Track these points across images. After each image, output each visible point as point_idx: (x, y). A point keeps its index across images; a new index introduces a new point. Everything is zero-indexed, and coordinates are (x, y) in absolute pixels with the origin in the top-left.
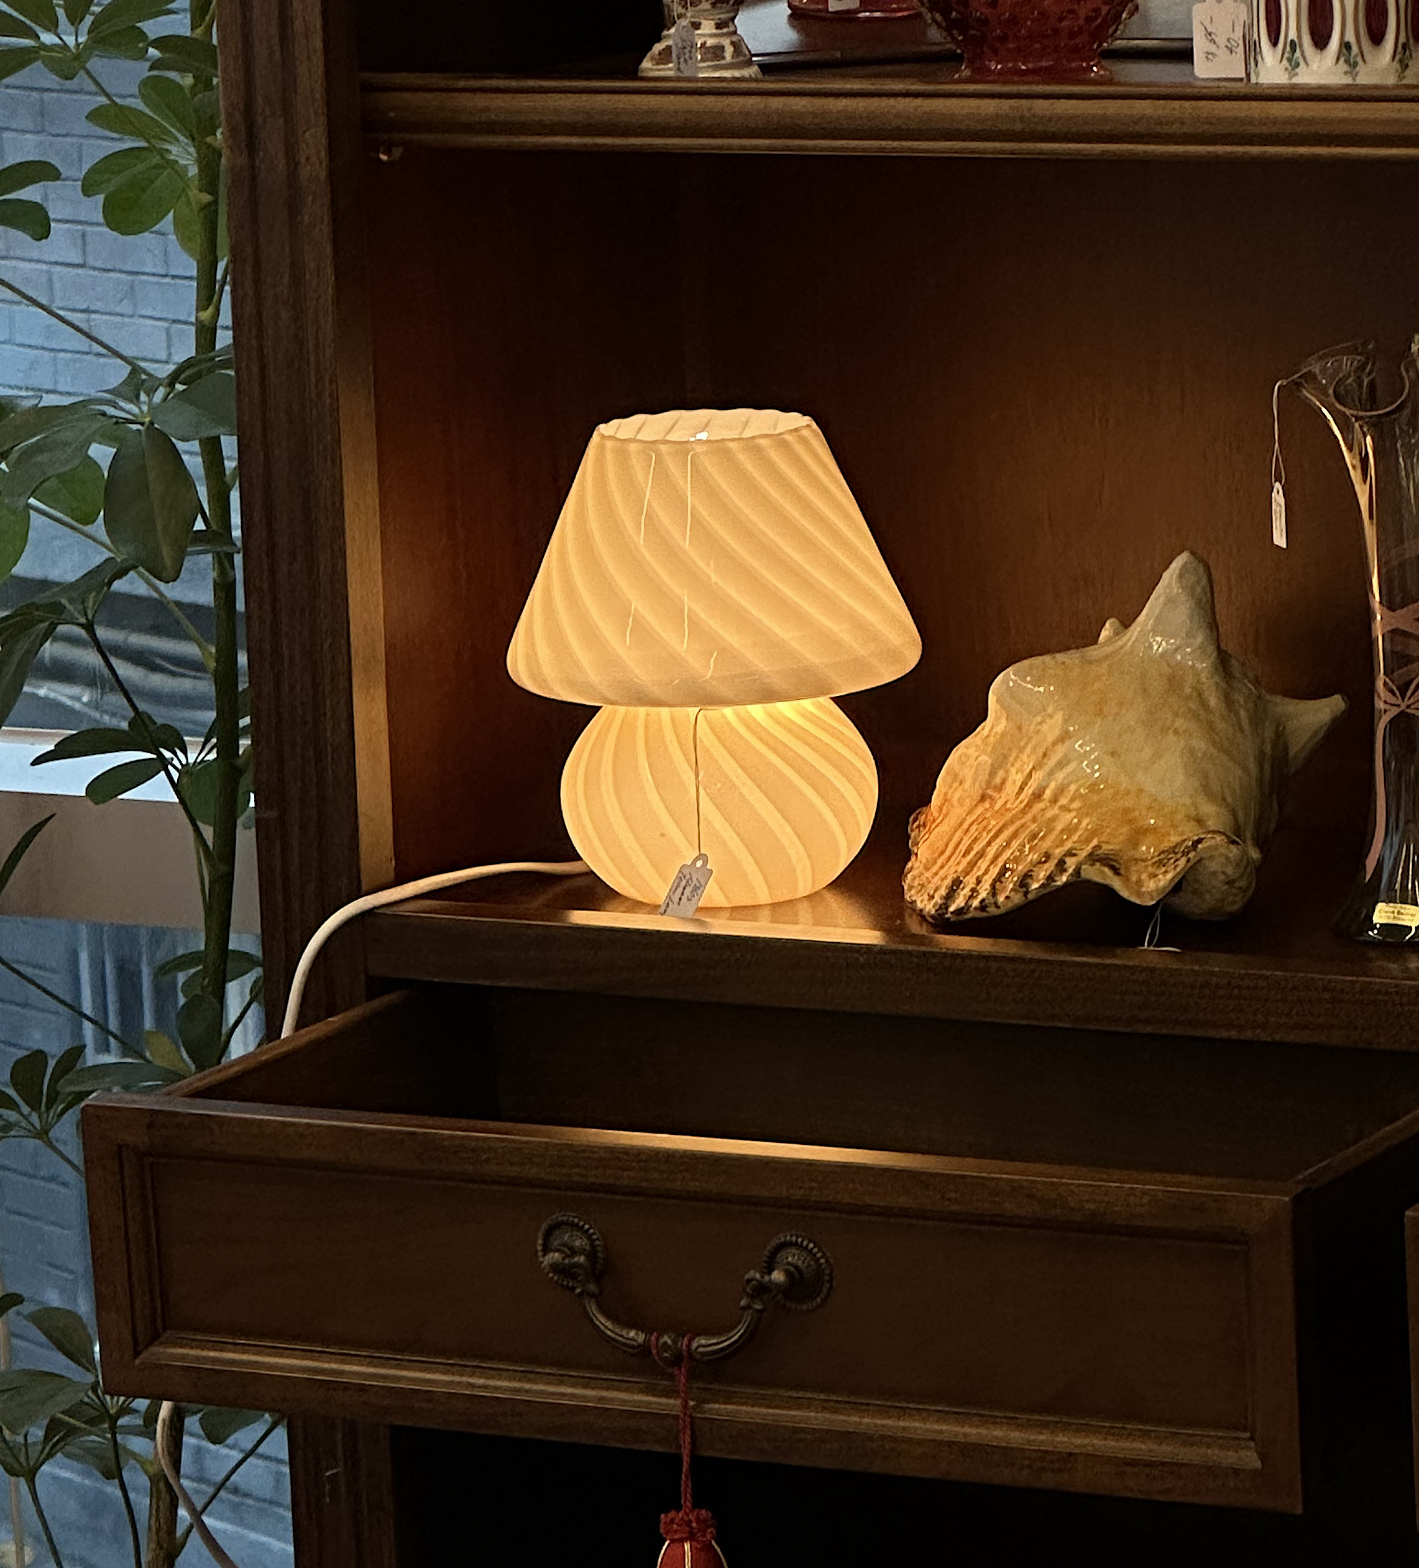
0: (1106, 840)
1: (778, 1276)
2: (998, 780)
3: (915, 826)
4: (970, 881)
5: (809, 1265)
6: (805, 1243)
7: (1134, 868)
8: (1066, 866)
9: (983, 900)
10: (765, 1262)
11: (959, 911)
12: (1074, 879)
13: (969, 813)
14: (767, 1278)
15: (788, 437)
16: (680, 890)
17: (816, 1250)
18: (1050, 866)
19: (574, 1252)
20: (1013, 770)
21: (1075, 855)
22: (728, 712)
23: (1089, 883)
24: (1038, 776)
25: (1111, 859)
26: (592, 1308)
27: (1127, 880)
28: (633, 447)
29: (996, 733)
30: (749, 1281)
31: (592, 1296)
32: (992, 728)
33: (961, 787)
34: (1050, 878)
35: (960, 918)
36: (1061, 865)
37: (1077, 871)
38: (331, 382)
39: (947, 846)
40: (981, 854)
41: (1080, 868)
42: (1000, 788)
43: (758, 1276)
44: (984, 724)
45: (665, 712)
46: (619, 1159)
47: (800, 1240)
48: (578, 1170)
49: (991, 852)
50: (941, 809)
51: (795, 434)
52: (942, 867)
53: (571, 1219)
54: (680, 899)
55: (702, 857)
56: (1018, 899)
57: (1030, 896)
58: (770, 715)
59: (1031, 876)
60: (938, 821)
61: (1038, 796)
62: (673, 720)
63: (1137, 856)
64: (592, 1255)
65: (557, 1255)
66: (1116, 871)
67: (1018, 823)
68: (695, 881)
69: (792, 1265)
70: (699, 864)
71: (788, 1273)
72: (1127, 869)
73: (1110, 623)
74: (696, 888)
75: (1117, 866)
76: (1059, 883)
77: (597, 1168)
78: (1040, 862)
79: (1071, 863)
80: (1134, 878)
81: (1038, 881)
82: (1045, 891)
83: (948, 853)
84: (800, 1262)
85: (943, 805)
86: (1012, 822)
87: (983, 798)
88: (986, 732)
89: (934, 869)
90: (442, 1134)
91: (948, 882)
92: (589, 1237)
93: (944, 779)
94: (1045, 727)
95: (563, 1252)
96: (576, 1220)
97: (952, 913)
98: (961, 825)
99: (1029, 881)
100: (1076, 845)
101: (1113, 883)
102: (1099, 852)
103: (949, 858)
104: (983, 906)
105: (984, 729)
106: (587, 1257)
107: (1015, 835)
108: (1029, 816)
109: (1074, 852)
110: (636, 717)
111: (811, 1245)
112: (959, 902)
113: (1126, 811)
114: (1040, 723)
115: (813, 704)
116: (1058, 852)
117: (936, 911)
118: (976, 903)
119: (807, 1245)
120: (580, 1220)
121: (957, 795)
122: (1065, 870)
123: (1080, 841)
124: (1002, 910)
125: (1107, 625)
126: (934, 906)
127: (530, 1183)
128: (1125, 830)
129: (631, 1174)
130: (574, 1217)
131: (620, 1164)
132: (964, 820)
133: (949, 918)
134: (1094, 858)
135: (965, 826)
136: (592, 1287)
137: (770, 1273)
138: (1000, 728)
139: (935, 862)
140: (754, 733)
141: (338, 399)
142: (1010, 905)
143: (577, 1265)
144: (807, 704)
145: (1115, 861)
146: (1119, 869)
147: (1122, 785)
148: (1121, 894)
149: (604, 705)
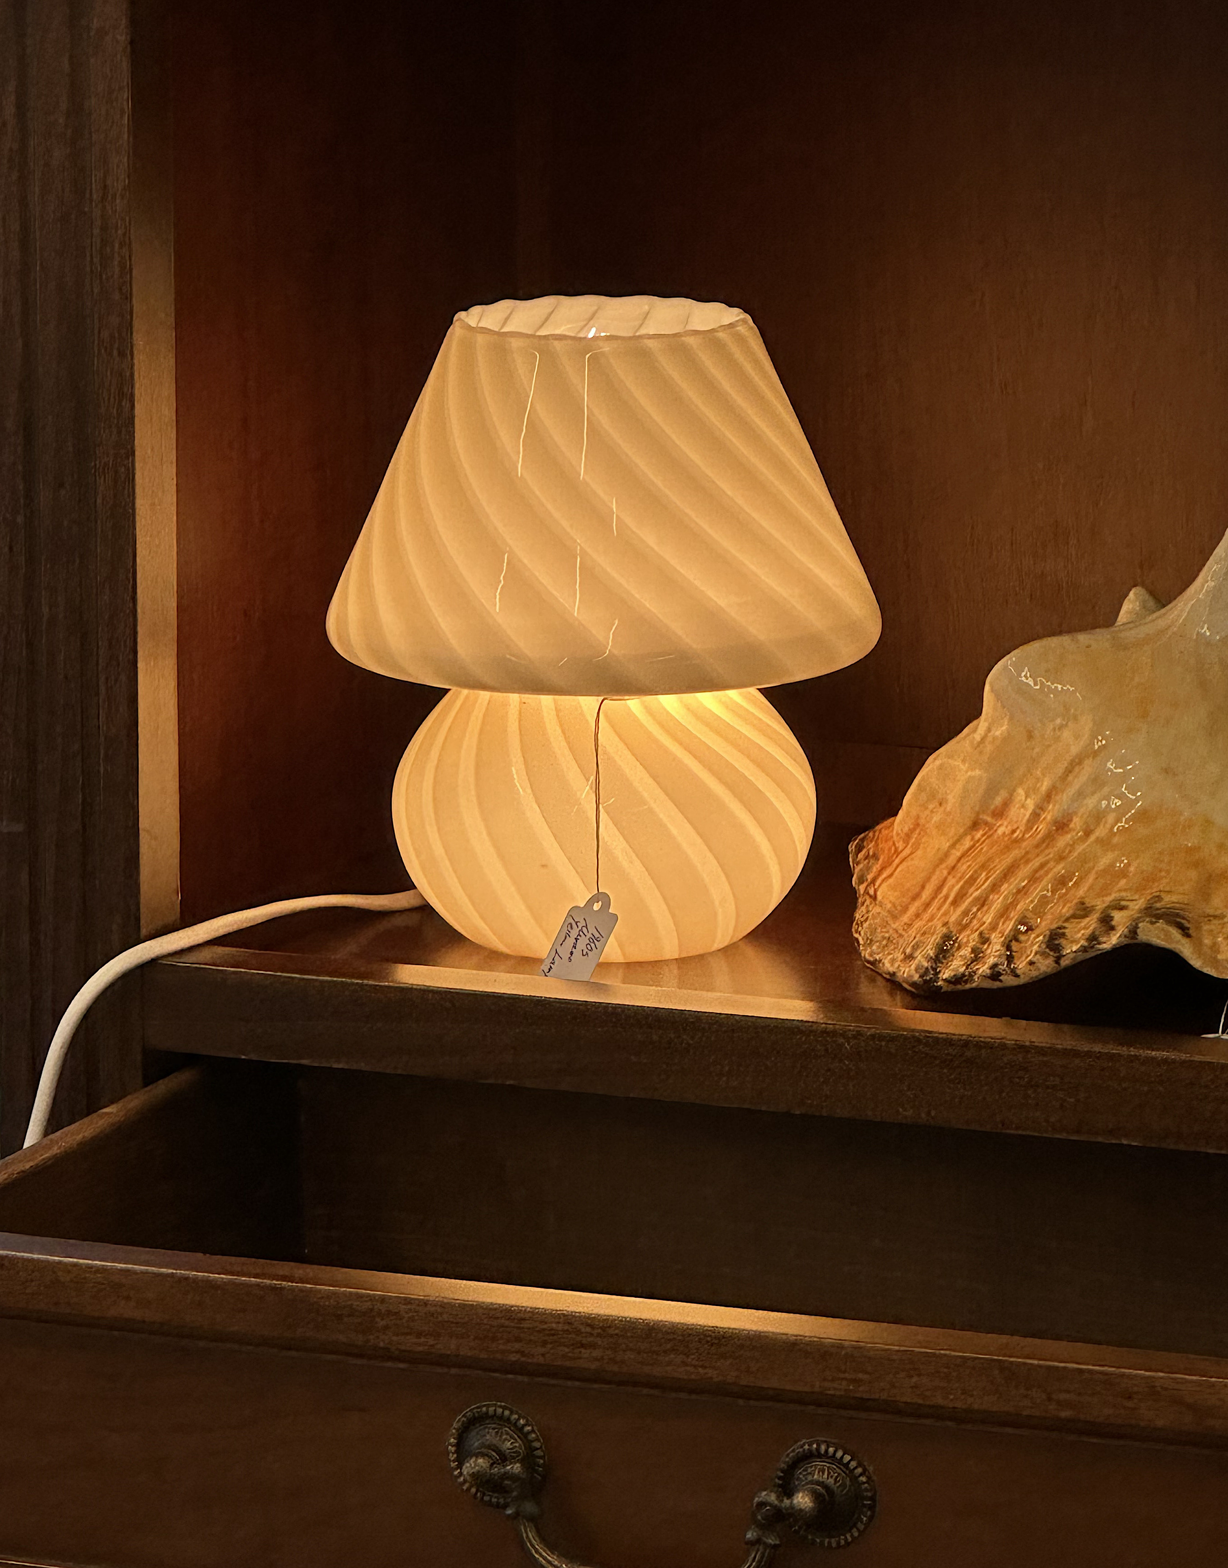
0: (1168, 889)
1: (802, 1500)
2: (998, 801)
3: (861, 856)
4: (968, 939)
5: (843, 1485)
6: (839, 1454)
7: (1206, 927)
8: (1113, 923)
9: (995, 966)
10: (779, 1478)
11: (957, 980)
12: (1126, 941)
13: (953, 846)
14: (787, 1502)
15: (721, 335)
16: (570, 941)
17: (853, 1464)
18: (1091, 923)
19: (504, 1458)
20: (1021, 792)
21: (1122, 908)
22: (634, 704)
23: (1148, 947)
24: (1064, 799)
25: (1177, 915)
26: (530, 1535)
27: (1198, 946)
28: (515, 343)
29: (995, 738)
30: (762, 1504)
31: (532, 1519)
32: (989, 730)
33: (942, 809)
34: (1093, 938)
35: (959, 987)
36: (1106, 922)
37: (1133, 931)
38: (121, 245)
39: (923, 887)
40: (982, 902)
41: (1136, 927)
42: (1000, 813)
43: (773, 1498)
44: (975, 723)
45: (546, 700)
46: (578, 1332)
47: (831, 1450)
48: (517, 1346)
49: (997, 902)
50: (908, 836)
51: (729, 331)
52: (918, 916)
53: (500, 1411)
54: (572, 953)
55: (601, 897)
56: (1046, 965)
57: (1065, 962)
58: (688, 708)
59: (1064, 934)
60: (904, 854)
61: (1061, 826)
62: (558, 710)
63: (1211, 912)
64: (528, 1460)
65: (480, 1461)
66: (1185, 932)
67: (1036, 863)
68: (592, 930)
69: (818, 1483)
70: (596, 907)
71: (817, 1497)
72: (1198, 928)
73: (1135, 594)
74: (594, 939)
75: (1187, 925)
76: (1104, 946)
77: (544, 1343)
78: (1074, 916)
79: (1119, 918)
80: (1207, 941)
81: (1075, 942)
82: (1088, 955)
83: (926, 895)
84: (831, 1481)
85: (912, 831)
86: (1025, 859)
87: (975, 825)
88: (977, 737)
89: (905, 918)
90: (320, 1290)
91: (934, 940)
92: (524, 1436)
93: (916, 796)
94: (1066, 734)
95: (490, 1457)
96: (507, 1413)
97: (945, 980)
98: (942, 860)
99: (1063, 942)
100: (1124, 894)
101: (1182, 949)
102: (1158, 905)
103: (927, 905)
104: (995, 975)
105: (977, 730)
106: (521, 1461)
107: (1033, 879)
108: (1052, 852)
109: (1123, 903)
110: (505, 704)
111: (847, 1458)
112: (955, 966)
113: (1190, 851)
114: (1061, 727)
115: (741, 694)
116: (1100, 904)
117: (920, 977)
118: (983, 969)
119: (842, 1457)
120: (512, 1413)
121: (936, 818)
122: (1113, 928)
123: (1130, 889)
124: (1022, 981)
125: (1131, 595)
126: (916, 970)
127: (442, 1361)
128: (1193, 874)
129: (597, 1353)
130: (504, 1408)
131: (579, 1338)
132: (947, 855)
133: (941, 987)
134: (1152, 913)
135: (951, 861)
136: (530, 1507)
137: (790, 1494)
138: (999, 732)
139: (905, 909)
140: (667, 731)
141: (131, 270)
142: (1034, 973)
143: (513, 1477)
144: (733, 694)
145: (1184, 918)
146: (1188, 929)
147: (1181, 814)
148: (1192, 962)
149: (454, 689)
